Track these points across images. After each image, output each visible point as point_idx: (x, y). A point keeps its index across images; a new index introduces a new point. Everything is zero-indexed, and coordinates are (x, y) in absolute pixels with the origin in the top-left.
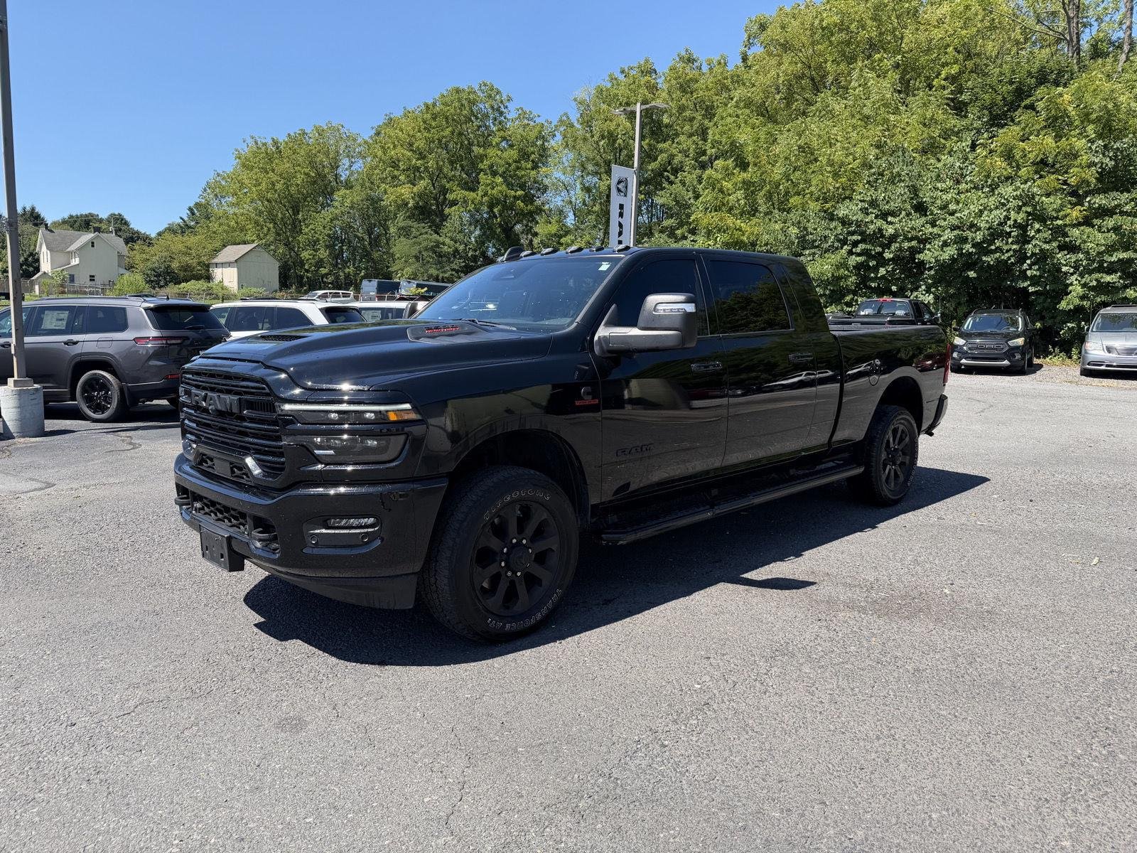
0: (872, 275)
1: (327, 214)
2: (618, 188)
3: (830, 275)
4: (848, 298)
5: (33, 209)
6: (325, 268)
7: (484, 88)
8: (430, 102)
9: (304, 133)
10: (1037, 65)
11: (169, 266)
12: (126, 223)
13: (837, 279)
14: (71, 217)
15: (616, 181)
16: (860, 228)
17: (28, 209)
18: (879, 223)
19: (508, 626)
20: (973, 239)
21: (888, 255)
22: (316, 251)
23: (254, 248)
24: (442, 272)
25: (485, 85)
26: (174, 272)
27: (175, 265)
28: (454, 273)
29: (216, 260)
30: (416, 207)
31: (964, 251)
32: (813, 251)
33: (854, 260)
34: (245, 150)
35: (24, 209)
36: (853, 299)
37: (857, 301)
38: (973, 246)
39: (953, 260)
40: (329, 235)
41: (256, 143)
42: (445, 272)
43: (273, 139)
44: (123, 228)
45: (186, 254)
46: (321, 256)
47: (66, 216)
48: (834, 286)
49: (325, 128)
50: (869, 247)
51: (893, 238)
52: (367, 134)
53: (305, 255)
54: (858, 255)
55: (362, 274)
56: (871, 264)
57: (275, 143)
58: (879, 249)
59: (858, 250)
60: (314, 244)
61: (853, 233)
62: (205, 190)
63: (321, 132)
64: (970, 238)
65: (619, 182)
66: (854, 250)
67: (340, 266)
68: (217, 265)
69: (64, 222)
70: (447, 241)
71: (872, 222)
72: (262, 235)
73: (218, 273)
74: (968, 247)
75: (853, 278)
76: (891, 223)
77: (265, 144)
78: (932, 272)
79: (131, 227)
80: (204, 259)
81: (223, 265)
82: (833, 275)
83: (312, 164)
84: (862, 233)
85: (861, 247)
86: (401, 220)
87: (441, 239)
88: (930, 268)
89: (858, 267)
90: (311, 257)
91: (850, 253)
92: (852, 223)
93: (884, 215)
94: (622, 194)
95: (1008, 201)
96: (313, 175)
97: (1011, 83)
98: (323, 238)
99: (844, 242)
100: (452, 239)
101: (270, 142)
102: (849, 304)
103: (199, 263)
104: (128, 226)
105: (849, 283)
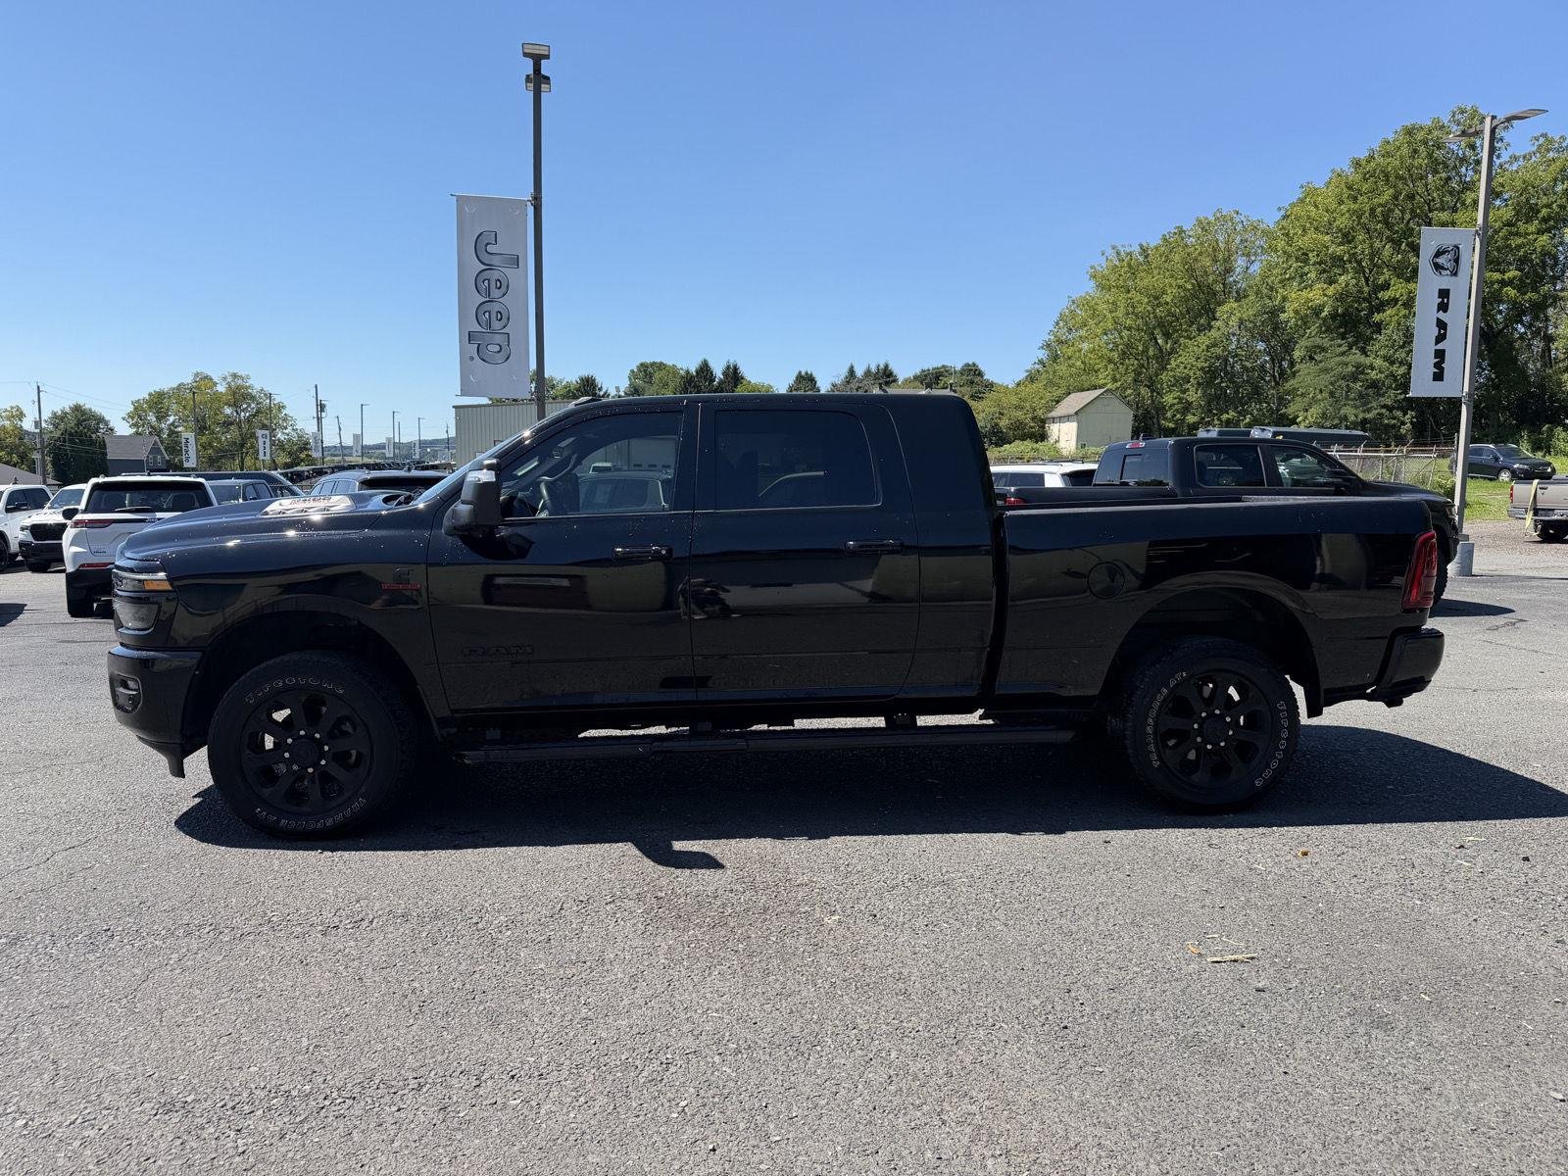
1: (1204, 340)
2: (1436, 263)
5: (886, 366)
6: (1194, 415)
7: (1460, 116)
8: (1363, 155)
9: (1181, 231)
11: (997, 424)
12: (980, 374)
14: (923, 371)
17: (882, 367)
19: (284, 822)
22: (1184, 392)
23: (1102, 394)
24: (1364, 411)
25: (1463, 112)
26: (1002, 432)
27: (1004, 423)
28: (1384, 411)
29: (1053, 414)
30: (1334, 316)
34: (1101, 264)
35: (878, 366)
40: (1202, 369)
41: (1118, 254)
42: (1369, 410)
43: (1141, 246)
44: (976, 380)
45: (1017, 407)
46: (1190, 399)
47: (918, 371)
49: (1212, 219)
52: (1270, 219)
53: (1169, 399)
55: (1248, 420)
57: (1144, 250)
60: (1181, 382)
62: (1057, 324)
63: (1204, 227)
65: (1439, 254)
67: (1215, 412)
68: (1053, 420)
69: (916, 378)
70: (1378, 362)
72: (1118, 376)
73: (1054, 430)
77: (1130, 254)
79: (985, 378)
80: (1040, 413)
81: (1061, 419)
83: (1190, 271)
86: (1312, 336)
87: (1368, 361)
90: (1176, 401)
94: (1446, 273)
96: (1190, 287)
98: (1195, 374)
100: (1386, 358)
101: (1137, 249)
103: (1033, 419)
104: (982, 377)
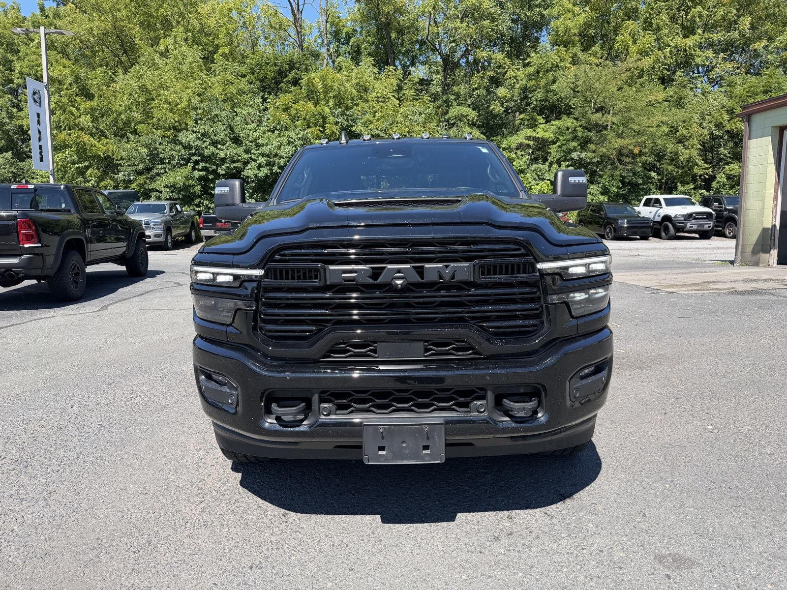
0: (212, 185)
2: (34, 98)
3: (182, 184)
4: (197, 201)
10: (288, 57)
13: (187, 188)
15: (32, 93)
16: (199, 151)
18: (212, 149)
20: (278, 164)
21: (221, 171)
31: (274, 171)
32: (164, 166)
33: (197, 174)
36: (200, 202)
37: (203, 203)
38: (279, 168)
39: (266, 176)
48: (185, 192)
50: (207, 165)
51: (223, 160)
54: (199, 170)
56: (210, 177)
58: (214, 167)
59: (200, 167)
61: (194, 155)
64: (276, 162)
65: (34, 93)
66: (197, 167)
71: (206, 147)
74: (275, 169)
75: (199, 186)
76: (220, 149)
78: (254, 185)
82: (184, 184)
84: (202, 155)
85: (202, 165)
88: (252, 182)
89: (201, 179)
91: (194, 169)
92: (192, 148)
93: (215, 143)
94: (38, 104)
95: (295, 141)
97: (275, 65)
99: (188, 160)
102: (198, 206)
105: (196, 190)
